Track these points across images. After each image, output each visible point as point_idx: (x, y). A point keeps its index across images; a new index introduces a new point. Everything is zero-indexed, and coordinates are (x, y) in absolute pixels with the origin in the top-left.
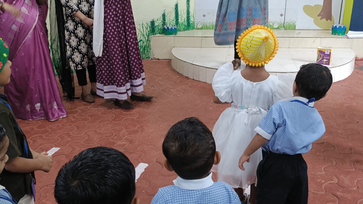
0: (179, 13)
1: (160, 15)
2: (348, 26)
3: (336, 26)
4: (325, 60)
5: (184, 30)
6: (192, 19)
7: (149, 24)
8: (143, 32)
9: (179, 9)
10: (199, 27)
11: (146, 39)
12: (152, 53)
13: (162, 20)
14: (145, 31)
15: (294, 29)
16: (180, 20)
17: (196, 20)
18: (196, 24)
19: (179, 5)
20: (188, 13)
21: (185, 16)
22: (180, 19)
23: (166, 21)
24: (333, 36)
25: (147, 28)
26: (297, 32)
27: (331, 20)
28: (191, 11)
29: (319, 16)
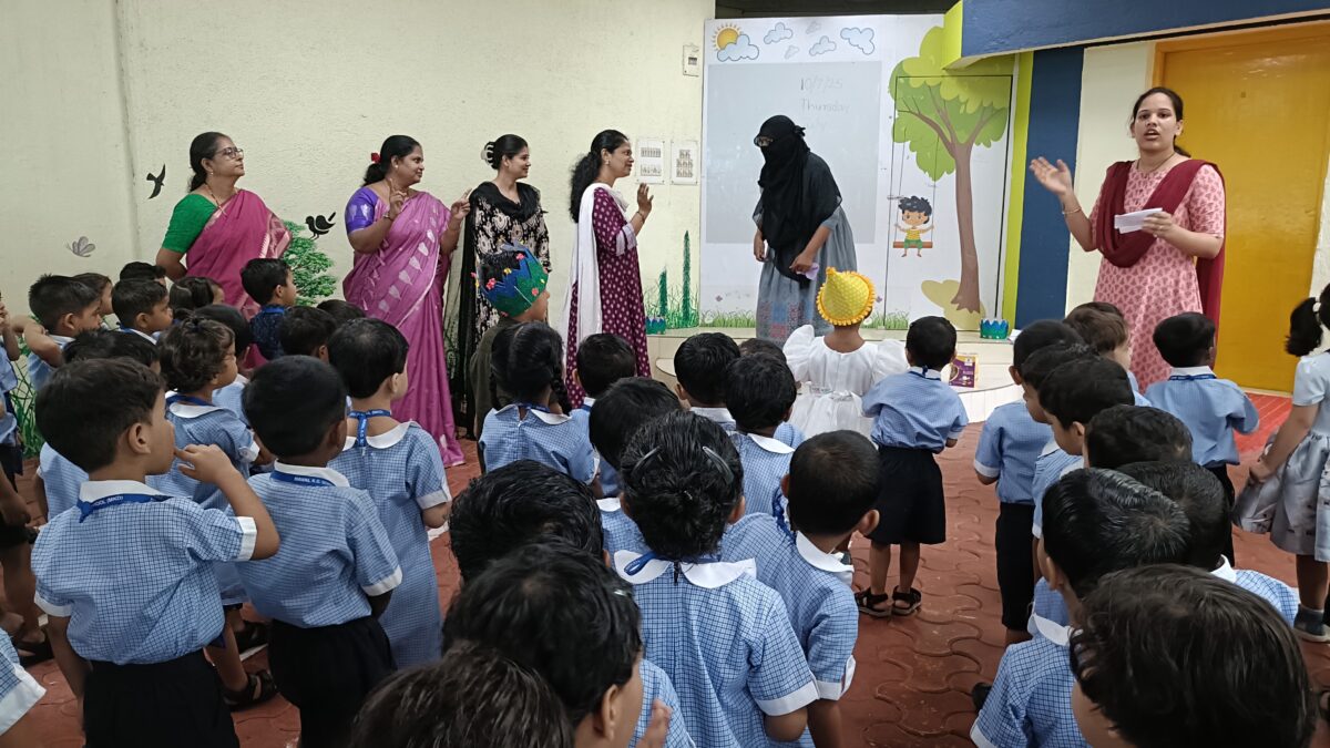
0: (669, 292)
2: (1011, 322)
3: (988, 322)
4: (965, 378)
5: (678, 326)
6: (693, 306)
9: (669, 283)
10: (707, 322)
16: (669, 307)
17: (701, 308)
18: (701, 316)
19: (668, 276)
20: (686, 291)
21: (679, 298)
22: (669, 303)
24: (983, 340)
27: (978, 311)
28: (693, 288)
29: (953, 301)
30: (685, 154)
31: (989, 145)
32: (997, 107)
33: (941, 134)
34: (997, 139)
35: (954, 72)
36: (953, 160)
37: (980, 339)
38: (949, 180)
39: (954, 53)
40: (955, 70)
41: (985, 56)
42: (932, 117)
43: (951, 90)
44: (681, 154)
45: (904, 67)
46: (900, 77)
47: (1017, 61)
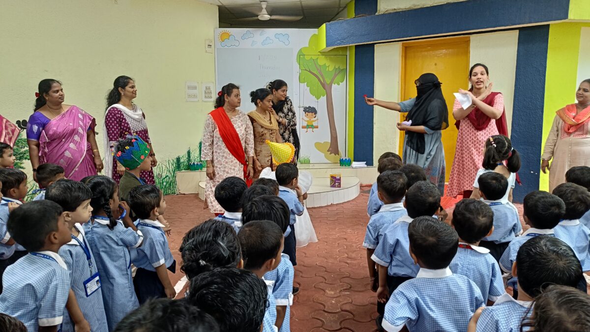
1: (185, 153)
2: (352, 159)
3: (342, 159)
4: (337, 184)
7: (175, 161)
8: (168, 167)
11: (172, 175)
12: (178, 188)
13: (187, 157)
14: (171, 167)
15: (309, 163)
23: (191, 158)
24: (342, 167)
25: (173, 165)
26: (311, 165)
27: (339, 155)
29: (328, 151)
30: (208, 88)
31: (339, 85)
32: (341, 68)
33: (319, 80)
34: (342, 82)
35: (323, 53)
36: (325, 91)
37: (340, 167)
38: (324, 99)
39: (323, 45)
40: (324, 52)
41: (335, 47)
42: (315, 72)
43: (322, 61)
44: (206, 88)
45: (302, 50)
46: (301, 55)
47: (348, 49)
